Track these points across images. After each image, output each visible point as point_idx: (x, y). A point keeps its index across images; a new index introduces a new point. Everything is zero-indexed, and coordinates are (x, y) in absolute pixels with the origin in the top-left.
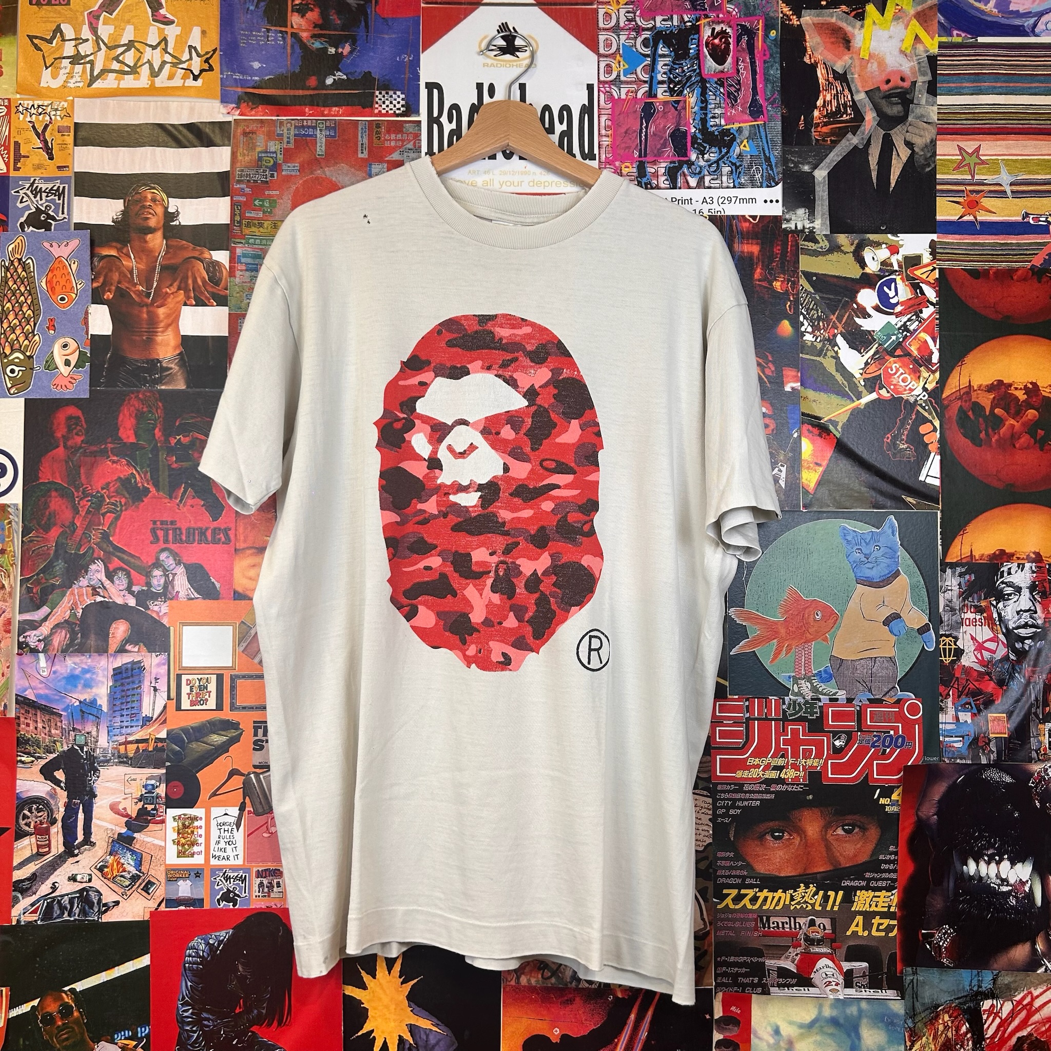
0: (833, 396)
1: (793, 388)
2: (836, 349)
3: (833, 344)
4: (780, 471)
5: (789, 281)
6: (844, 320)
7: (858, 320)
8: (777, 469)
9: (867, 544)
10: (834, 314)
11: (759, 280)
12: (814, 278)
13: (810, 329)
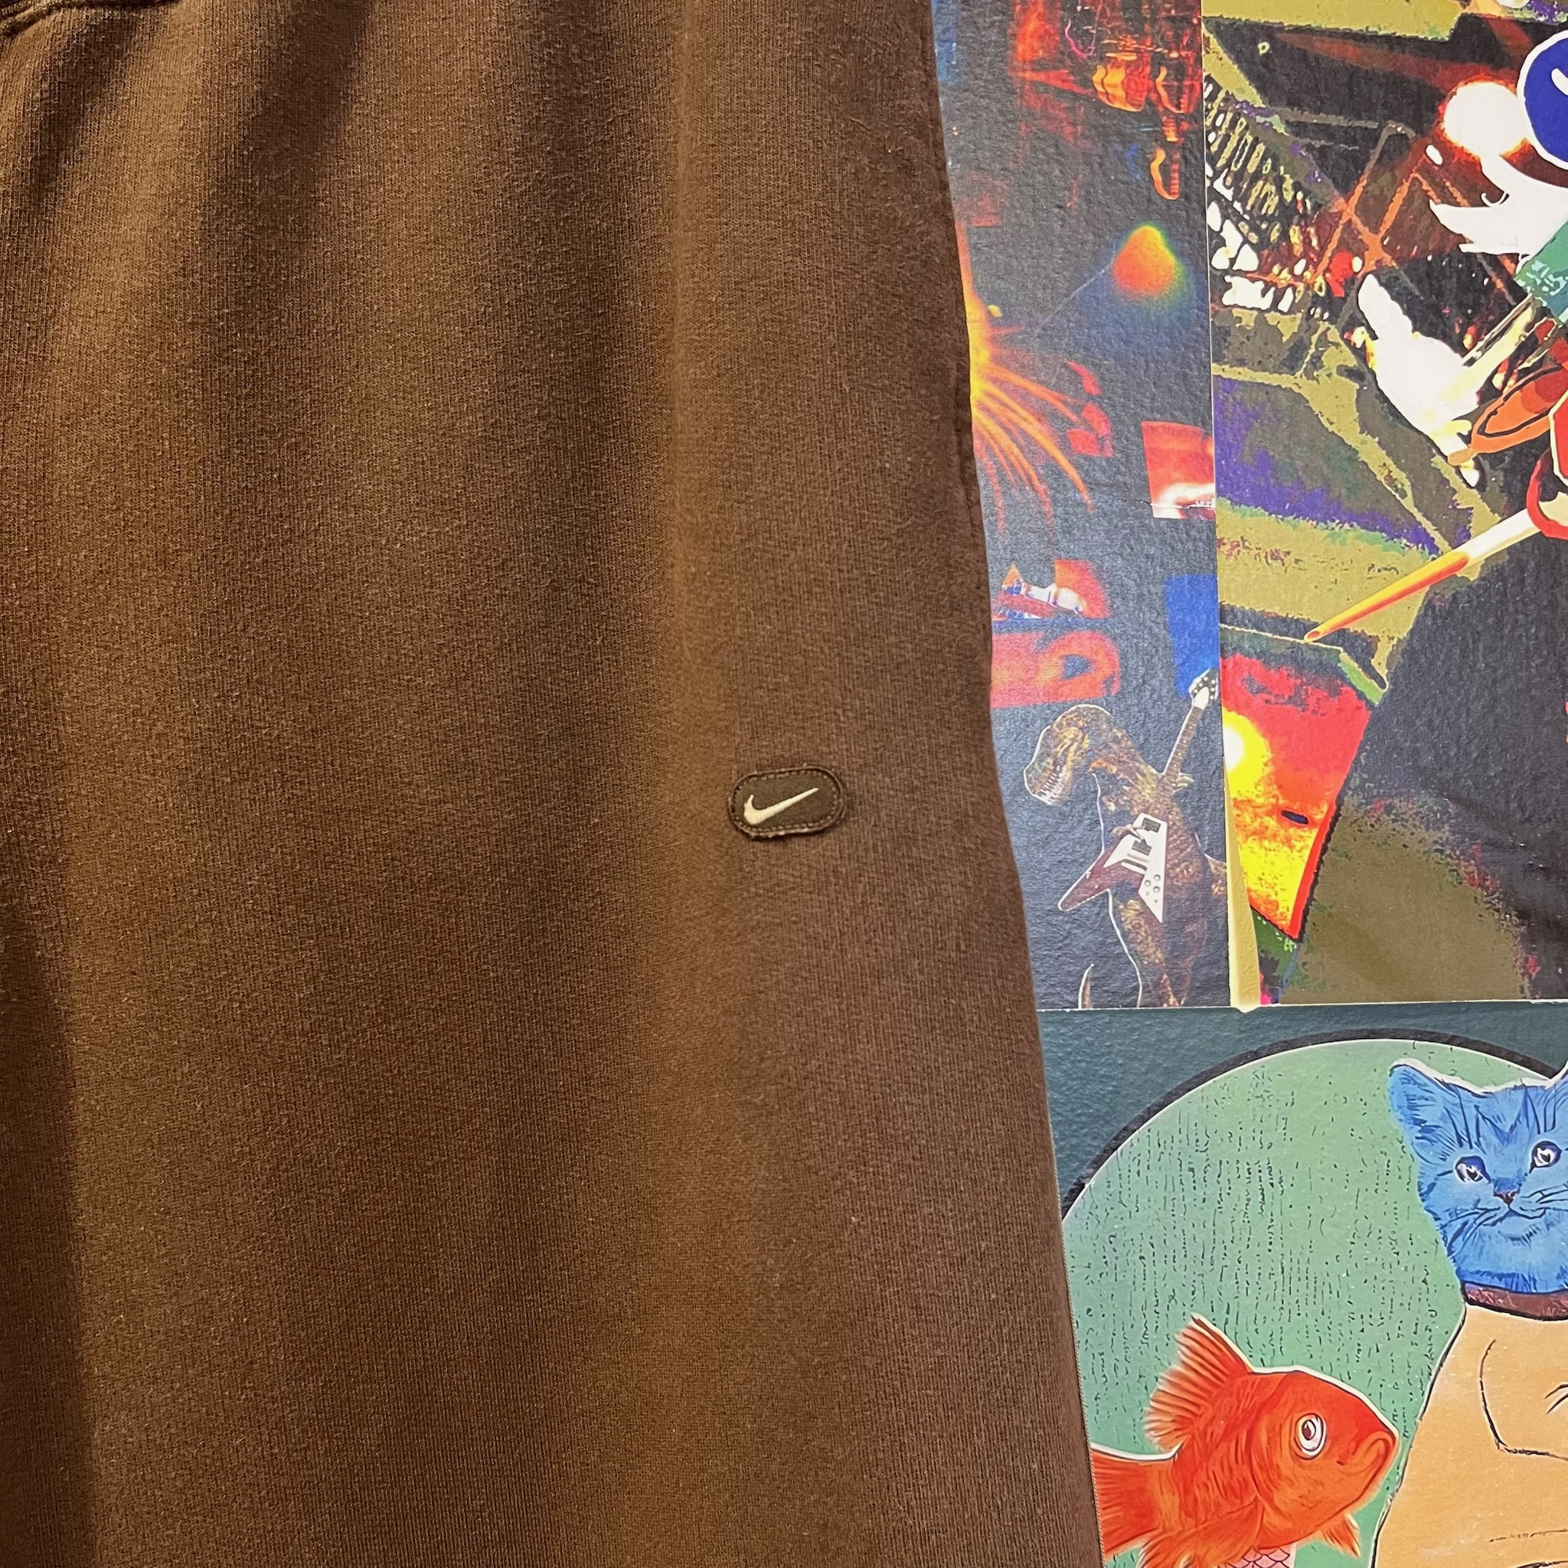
0: (1352, 534)
1: (1186, 507)
2: (1359, 336)
3: (1345, 316)
4: (1143, 847)
5: (1158, 61)
6: (1390, 218)
7: (1444, 213)
8: (1129, 840)
9: (1505, 1138)
10: (1346, 191)
11: (1038, 66)
12: (1264, 47)
13: (1249, 260)
